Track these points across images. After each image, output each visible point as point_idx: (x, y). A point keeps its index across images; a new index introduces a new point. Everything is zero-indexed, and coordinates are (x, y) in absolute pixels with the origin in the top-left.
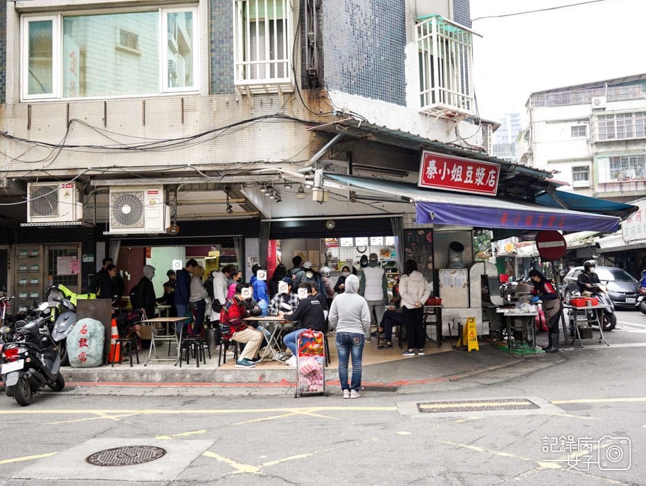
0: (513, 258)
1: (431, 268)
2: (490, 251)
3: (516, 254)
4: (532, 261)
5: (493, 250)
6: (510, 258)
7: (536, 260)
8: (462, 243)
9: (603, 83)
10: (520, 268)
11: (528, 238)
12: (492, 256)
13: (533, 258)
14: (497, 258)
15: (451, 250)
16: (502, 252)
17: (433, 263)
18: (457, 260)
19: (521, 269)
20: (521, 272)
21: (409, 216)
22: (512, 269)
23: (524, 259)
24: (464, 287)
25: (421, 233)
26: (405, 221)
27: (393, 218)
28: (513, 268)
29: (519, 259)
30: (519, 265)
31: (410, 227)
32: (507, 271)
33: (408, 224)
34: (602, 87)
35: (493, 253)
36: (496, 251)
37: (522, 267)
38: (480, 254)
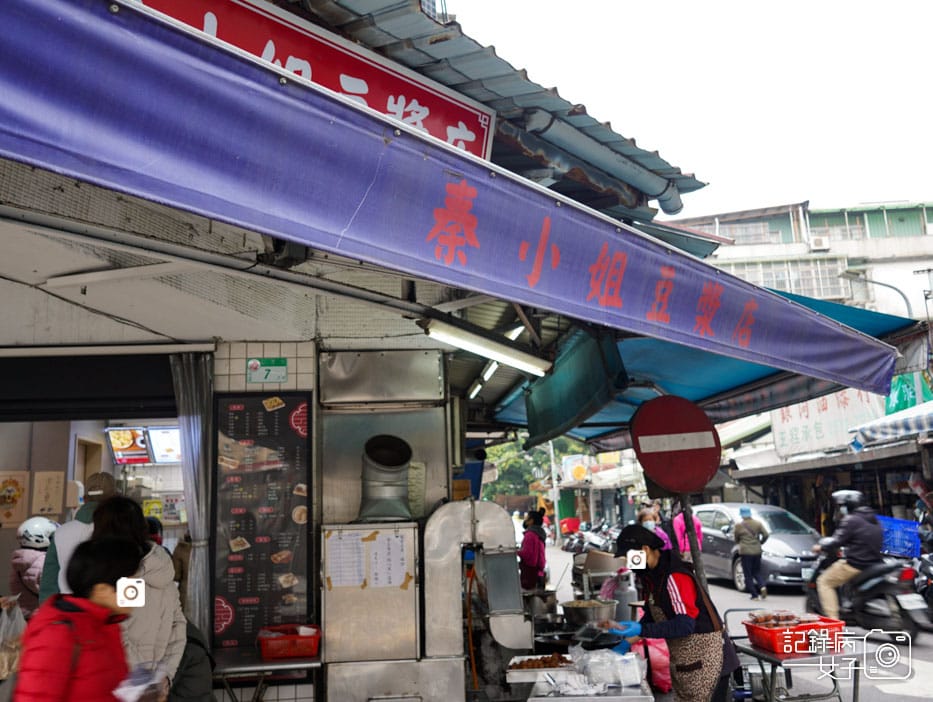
0: (587, 491)
1: (303, 521)
2: (550, 479)
3: (590, 483)
4: (616, 495)
5: (555, 477)
6: (583, 490)
7: (623, 493)
8: (402, 437)
9: (712, 218)
10: (598, 507)
11: (608, 445)
12: (552, 487)
13: (619, 490)
14: (561, 491)
15: (370, 461)
16: (569, 480)
17: (309, 505)
18: (388, 493)
19: (600, 509)
20: (600, 514)
21: (238, 351)
22: (585, 509)
23: (604, 492)
24: (404, 586)
25: (272, 405)
26: (221, 368)
27: (179, 355)
28: (588, 507)
29: (596, 492)
30: (597, 502)
31: (238, 386)
32: (579, 512)
33: (235, 374)
34: (711, 224)
35: (555, 482)
36: (559, 479)
37: (601, 507)
38: (535, 484)
